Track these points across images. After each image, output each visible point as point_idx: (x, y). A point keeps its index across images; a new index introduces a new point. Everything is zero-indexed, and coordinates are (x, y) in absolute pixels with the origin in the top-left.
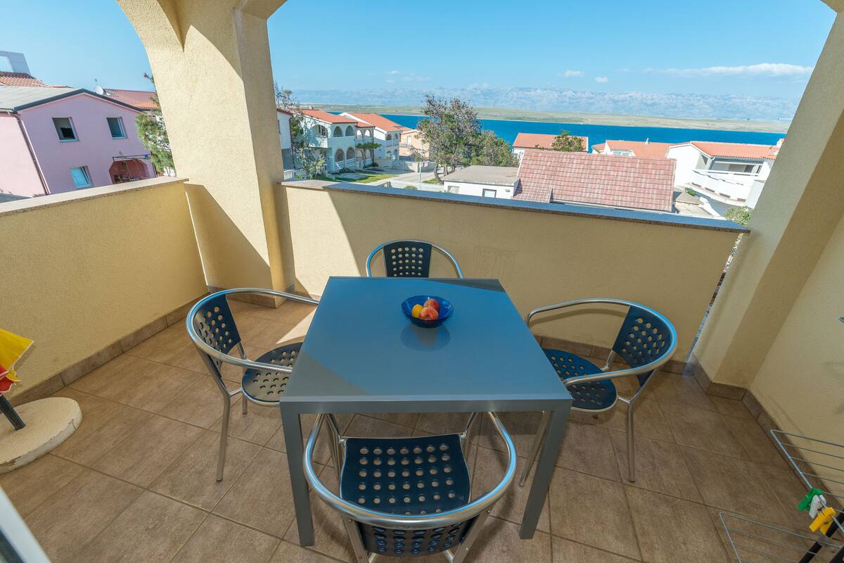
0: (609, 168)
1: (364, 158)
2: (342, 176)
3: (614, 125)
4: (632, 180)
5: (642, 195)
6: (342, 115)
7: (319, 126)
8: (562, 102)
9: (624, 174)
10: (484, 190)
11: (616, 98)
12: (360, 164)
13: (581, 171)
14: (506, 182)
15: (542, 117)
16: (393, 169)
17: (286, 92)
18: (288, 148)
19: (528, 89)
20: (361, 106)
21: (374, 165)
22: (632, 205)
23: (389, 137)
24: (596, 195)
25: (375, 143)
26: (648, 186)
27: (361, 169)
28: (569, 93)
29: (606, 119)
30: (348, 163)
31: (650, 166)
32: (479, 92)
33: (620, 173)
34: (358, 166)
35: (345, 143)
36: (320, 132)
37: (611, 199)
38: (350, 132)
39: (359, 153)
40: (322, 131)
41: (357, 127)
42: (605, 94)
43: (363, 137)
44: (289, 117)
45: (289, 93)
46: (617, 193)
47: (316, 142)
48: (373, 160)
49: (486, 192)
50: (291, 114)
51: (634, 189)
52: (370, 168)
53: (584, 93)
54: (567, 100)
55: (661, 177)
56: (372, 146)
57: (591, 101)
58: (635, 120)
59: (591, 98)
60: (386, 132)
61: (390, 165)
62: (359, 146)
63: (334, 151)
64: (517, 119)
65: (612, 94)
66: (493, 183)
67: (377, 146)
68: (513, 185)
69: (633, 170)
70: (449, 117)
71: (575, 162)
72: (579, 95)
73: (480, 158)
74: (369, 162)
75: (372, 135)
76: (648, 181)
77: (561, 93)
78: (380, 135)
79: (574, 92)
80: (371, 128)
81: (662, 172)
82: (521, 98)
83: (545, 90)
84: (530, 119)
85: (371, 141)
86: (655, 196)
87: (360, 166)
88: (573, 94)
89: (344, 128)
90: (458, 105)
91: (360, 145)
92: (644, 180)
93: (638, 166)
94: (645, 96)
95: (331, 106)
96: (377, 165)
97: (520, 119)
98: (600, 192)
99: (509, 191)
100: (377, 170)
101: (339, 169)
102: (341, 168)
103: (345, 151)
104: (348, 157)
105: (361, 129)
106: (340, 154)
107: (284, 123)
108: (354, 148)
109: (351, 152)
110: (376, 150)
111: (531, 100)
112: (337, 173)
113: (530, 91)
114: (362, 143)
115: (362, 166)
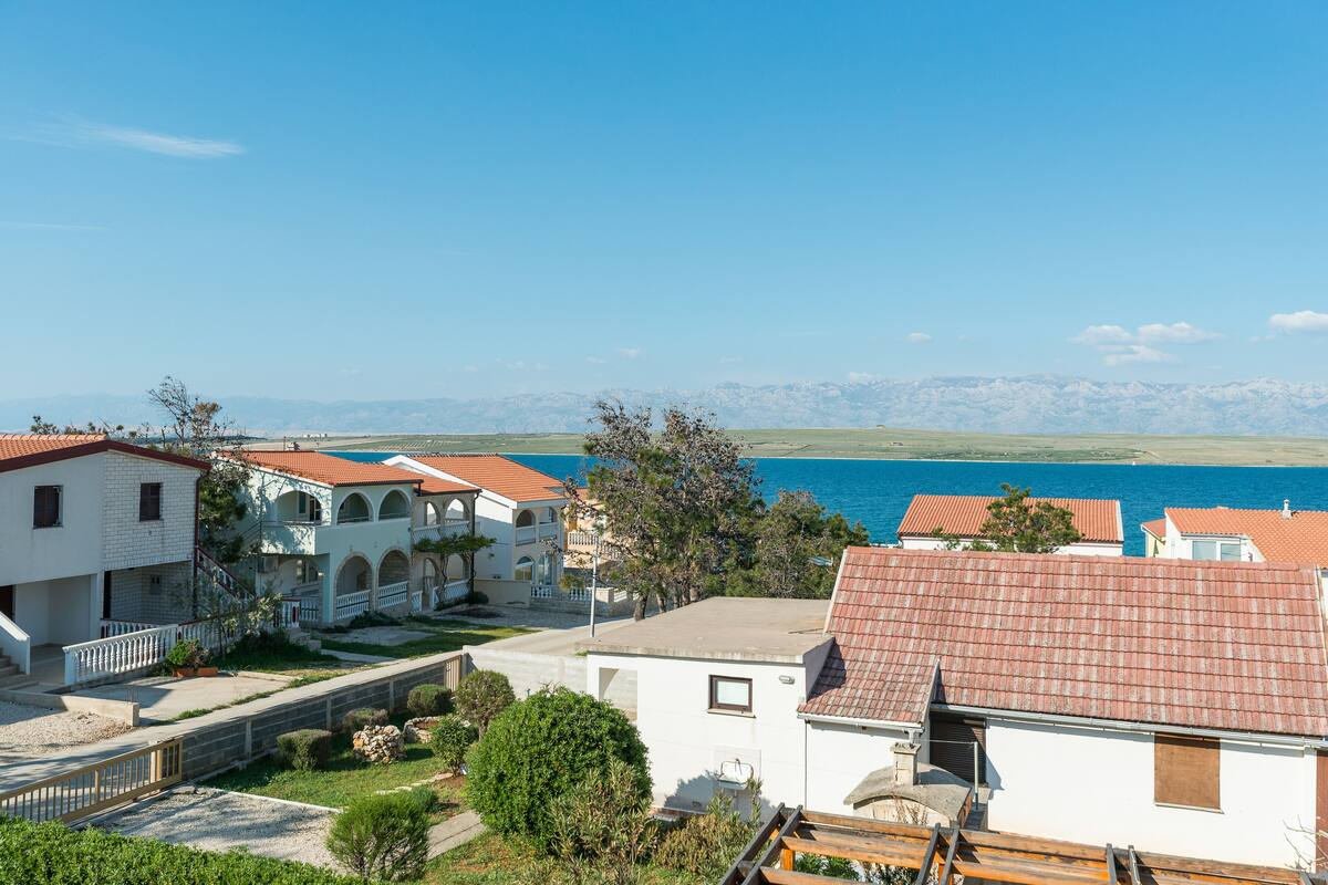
0: (1110, 598)
1: (441, 578)
2: (356, 636)
3: (1227, 463)
4: (1189, 633)
5: (1232, 685)
6: (389, 462)
7: (303, 495)
8: (1069, 411)
9: (1162, 615)
10: (714, 680)
11: (1214, 395)
12: (426, 596)
13: (1024, 610)
14: (782, 652)
15: (1018, 450)
16: (533, 608)
17: (203, 407)
18: (183, 558)
19: (970, 382)
20: (509, 436)
21: (474, 598)
22: (1205, 718)
23: (524, 518)
24: (1082, 685)
25: (477, 535)
26: (1244, 653)
27: (430, 612)
28: (1085, 388)
29: (1200, 450)
30: (387, 598)
31: (1240, 589)
32: (834, 393)
33: (1149, 614)
34: (418, 603)
35: (378, 538)
36: (302, 510)
37: (1134, 698)
38: (394, 506)
39: (424, 568)
40: (306, 508)
41: (419, 492)
42: (1185, 387)
43: (438, 520)
44: (196, 473)
45: (214, 408)
46: (1149, 678)
47: (288, 540)
48: (471, 584)
49: (721, 685)
50: (205, 466)
51: (1203, 664)
52: (457, 608)
53: (1125, 385)
54: (1081, 403)
55: (1283, 622)
56: (470, 542)
57: (1148, 405)
58: (1285, 450)
59: (1148, 398)
60: (514, 505)
61: (527, 599)
62: (422, 547)
63: (335, 564)
64: (948, 455)
65: (1201, 387)
66: (738, 657)
67: (482, 542)
68: (799, 660)
69: (1187, 602)
70: (656, 459)
71: (1003, 579)
72: (1112, 391)
73: (755, 573)
74: (456, 590)
75: (469, 512)
76: (1243, 636)
77: (1061, 387)
78: (495, 509)
79: (1095, 384)
80: (468, 496)
81: (1281, 607)
82: (955, 404)
83: (1018, 380)
84: (985, 455)
85: (466, 531)
86: (1275, 689)
87: (426, 604)
88: (1094, 388)
89: (375, 500)
90: (679, 426)
91: (425, 542)
92: (1228, 634)
93: (1200, 588)
94: (1294, 388)
95: (426, 438)
96: (485, 600)
97: (957, 455)
98: (1094, 677)
99: (792, 682)
100: (479, 616)
101: (352, 614)
102: (360, 613)
103: (375, 562)
104: (383, 581)
105: (436, 499)
106: (356, 573)
107: (179, 489)
108: (407, 551)
109: (394, 564)
110: (481, 555)
111: (982, 408)
112: (339, 630)
113: (977, 386)
114: (435, 537)
115: (433, 605)
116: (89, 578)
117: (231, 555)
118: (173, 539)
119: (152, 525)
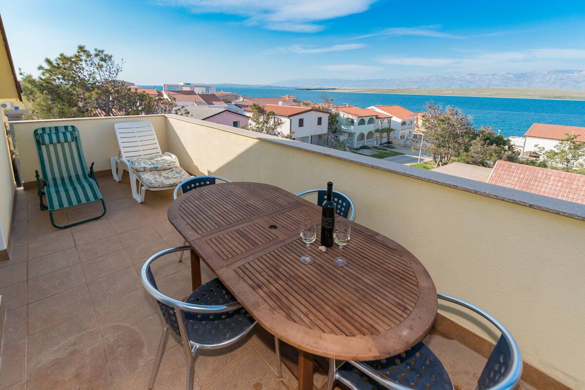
1: (381, 138)
2: (361, 151)
7: (349, 118)
12: (377, 142)
16: (404, 146)
18: (325, 133)
21: (389, 143)
23: (404, 123)
25: (391, 128)
27: (378, 146)
30: (366, 142)
34: (375, 143)
35: (366, 129)
38: (371, 121)
39: (377, 135)
40: (351, 122)
41: (377, 118)
43: (381, 124)
44: (329, 115)
48: (388, 139)
50: (330, 113)
52: (385, 145)
56: (389, 130)
60: (401, 120)
61: (403, 144)
62: (377, 131)
63: (357, 134)
67: (392, 130)
74: (385, 140)
75: (389, 122)
80: (390, 118)
85: (388, 127)
87: (377, 144)
89: (367, 120)
91: (378, 129)
96: (391, 143)
100: (390, 148)
101: (360, 146)
102: (362, 145)
103: (366, 134)
104: (367, 138)
105: (381, 119)
106: (362, 136)
107: (325, 118)
108: (373, 132)
109: (370, 134)
110: (391, 134)
111: (575, 81)
112: (357, 149)
113: (573, 73)
114: (380, 128)
115: (379, 144)
116: (308, 137)
117: (335, 132)
118: (324, 129)
119: (320, 126)
